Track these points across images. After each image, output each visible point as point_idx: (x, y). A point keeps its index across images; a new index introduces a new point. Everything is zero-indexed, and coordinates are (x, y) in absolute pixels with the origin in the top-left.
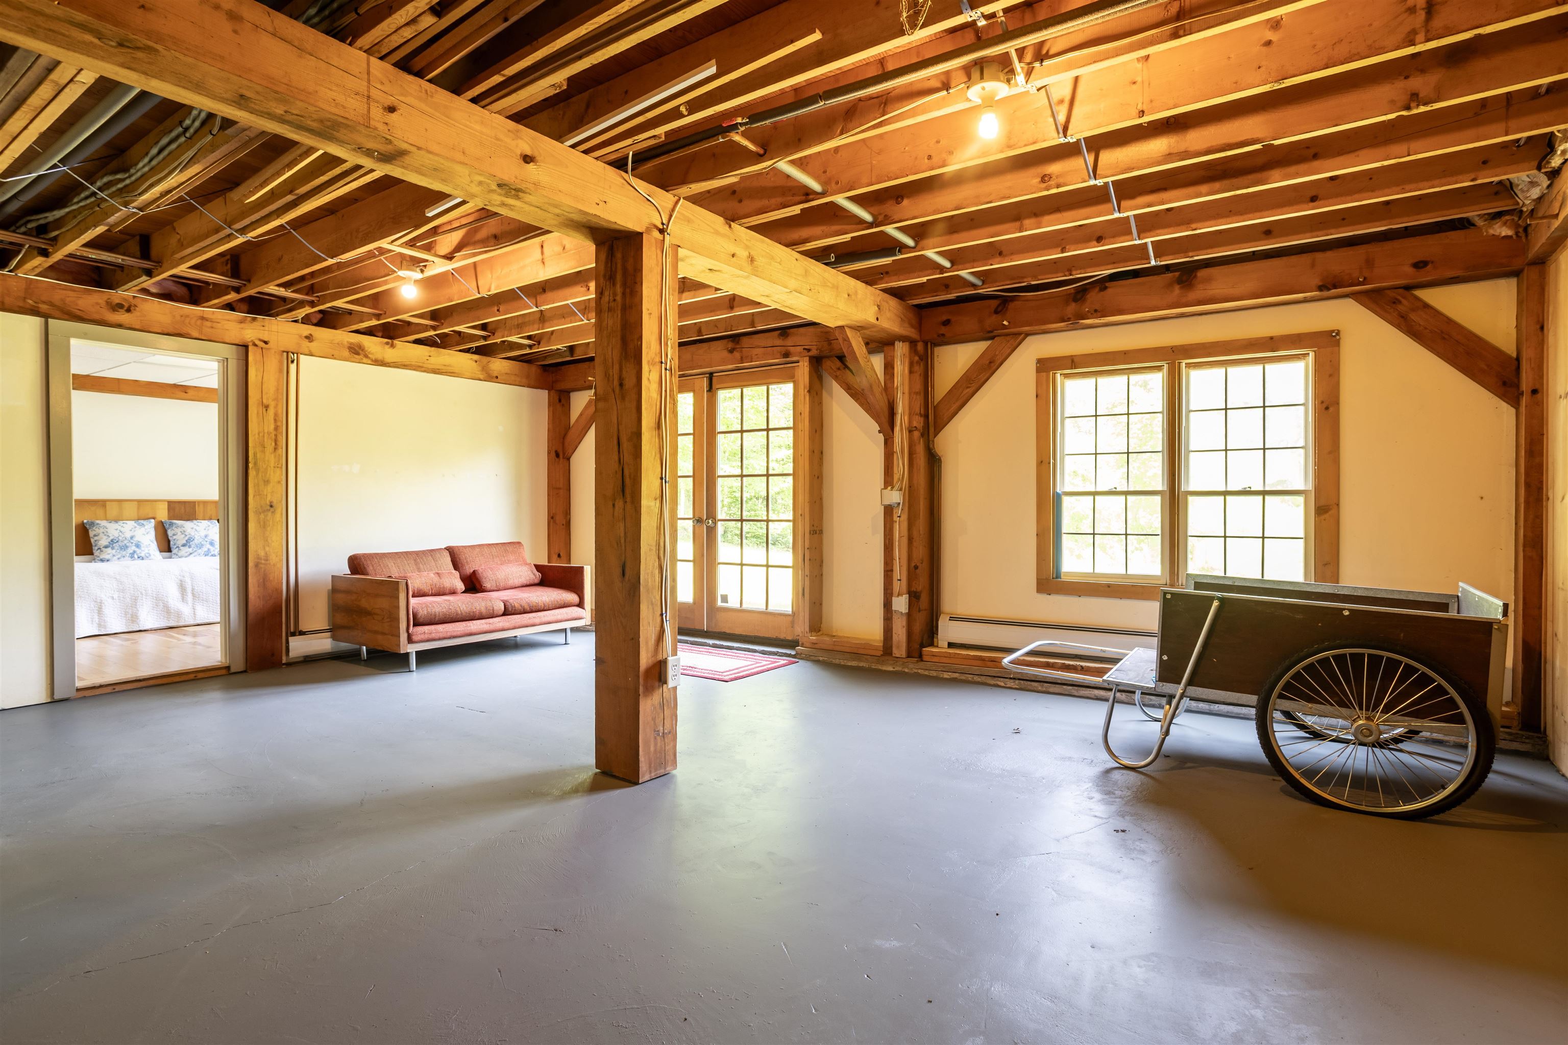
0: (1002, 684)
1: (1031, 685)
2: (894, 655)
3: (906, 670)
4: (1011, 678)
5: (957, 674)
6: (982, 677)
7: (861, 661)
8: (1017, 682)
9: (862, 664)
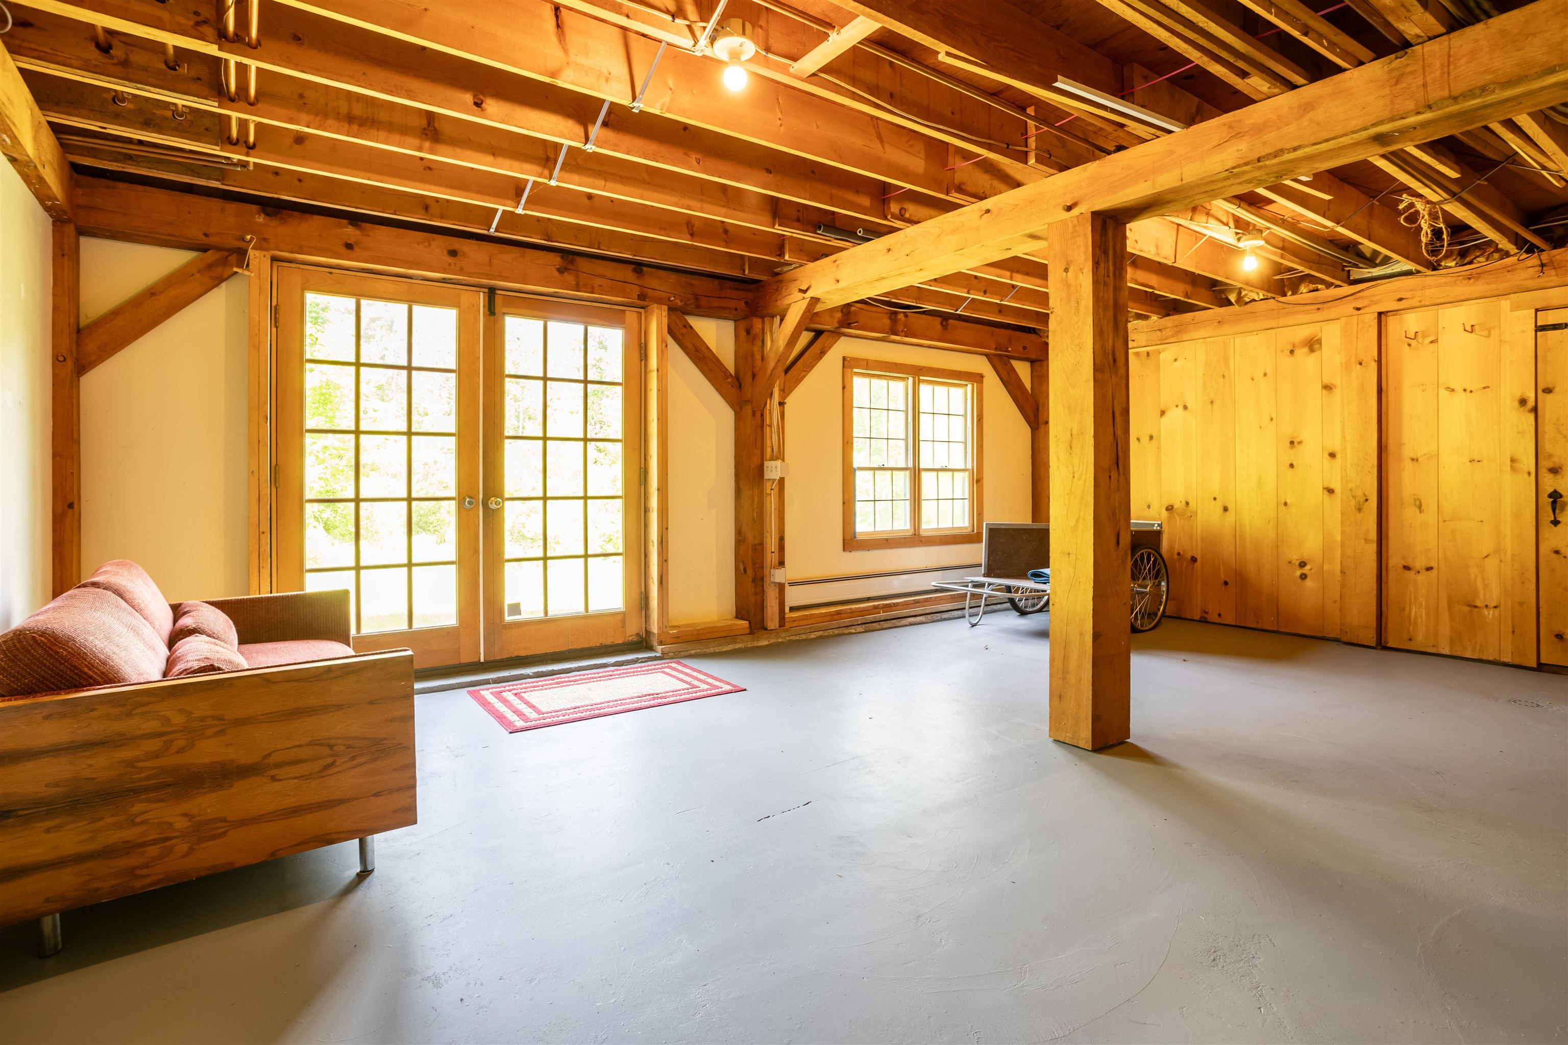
0: (853, 631)
1: (873, 626)
2: (769, 629)
3: (780, 640)
4: (859, 624)
5: (822, 632)
6: (840, 629)
7: (737, 643)
8: (864, 626)
9: (737, 646)
